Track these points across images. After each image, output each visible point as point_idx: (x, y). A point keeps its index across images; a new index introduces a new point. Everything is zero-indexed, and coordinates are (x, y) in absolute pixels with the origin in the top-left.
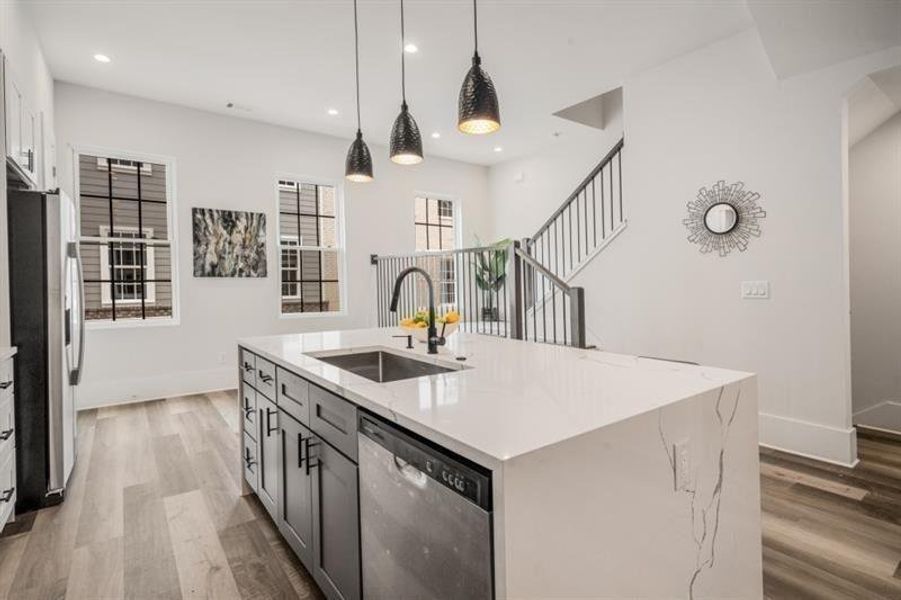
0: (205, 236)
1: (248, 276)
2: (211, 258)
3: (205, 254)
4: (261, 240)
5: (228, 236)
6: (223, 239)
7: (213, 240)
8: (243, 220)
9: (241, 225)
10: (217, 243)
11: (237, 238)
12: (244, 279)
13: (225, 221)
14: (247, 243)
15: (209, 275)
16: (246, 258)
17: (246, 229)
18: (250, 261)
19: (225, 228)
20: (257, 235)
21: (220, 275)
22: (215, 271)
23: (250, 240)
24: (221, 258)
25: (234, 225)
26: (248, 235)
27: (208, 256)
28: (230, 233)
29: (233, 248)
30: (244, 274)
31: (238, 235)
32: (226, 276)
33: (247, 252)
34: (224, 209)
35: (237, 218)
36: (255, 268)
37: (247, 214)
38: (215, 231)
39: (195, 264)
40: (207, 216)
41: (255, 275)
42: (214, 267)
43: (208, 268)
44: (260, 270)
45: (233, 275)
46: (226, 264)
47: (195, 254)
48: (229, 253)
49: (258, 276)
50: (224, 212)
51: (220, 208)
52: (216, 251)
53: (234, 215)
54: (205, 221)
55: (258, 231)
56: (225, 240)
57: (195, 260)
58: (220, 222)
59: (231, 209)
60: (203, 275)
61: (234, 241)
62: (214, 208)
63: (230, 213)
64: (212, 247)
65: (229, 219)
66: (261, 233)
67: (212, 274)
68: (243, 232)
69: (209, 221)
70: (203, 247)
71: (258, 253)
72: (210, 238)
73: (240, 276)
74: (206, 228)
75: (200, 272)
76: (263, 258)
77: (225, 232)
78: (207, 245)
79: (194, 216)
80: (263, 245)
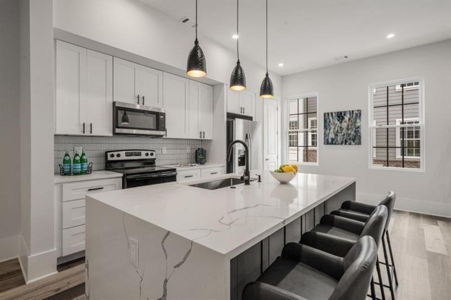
0: (329, 125)
1: (350, 144)
2: (332, 136)
3: (329, 134)
4: (358, 124)
5: (340, 124)
6: (337, 126)
7: (332, 127)
8: (348, 115)
9: (346, 118)
10: (335, 128)
11: (344, 125)
12: (347, 146)
13: (339, 117)
14: (350, 127)
15: (330, 144)
16: (349, 135)
17: (349, 119)
18: (351, 136)
19: (338, 120)
20: (355, 122)
21: (335, 144)
22: (333, 142)
23: (351, 125)
24: (336, 135)
25: (343, 118)
26: (350, 123)
27: (330, 135)
28: (341, 123)
29: (342, 130)
30: (347, 143)
31: (345, 123)
32: (338, 144)
33: (349, 132)
34: (338, 111)
35: (345, 115)
36: (354, 140)
37: (350, 112)
38: (333, 123)
39: (324, 139)
40: (330, 115)
41: (353, 143)
42: (332, 140)
43: (330, 141)
44: (356, 141)
45: (342, 144)
46: (339, 138)
47: (324, 134)
48: (340, 133)
49: (355, 144)
50: (338, 113)
51: (336, 111)
52: (334, 133)
53: (343, 113)
54: (329, 119)
55: (356, 120)
56: (338, 127)
57: (325, 137)
58: (336, 117)
59: (341, 111)
60: (328, 144)
61: (343, 127)
62: (333, 111)
63: (341, 113)
64: (332, 131)
65: (340, 116)
66: (358, 120)
67: (332, 143)
68: (347, 121)
69: (331, 118)
70: (328, 131)
71: (355, 132)
72: (331, 126)
73: (345, 144)
74: (330, 122)
75: (326, 143)
76: (359, 134)
77: (338, 122)
78: (330, 130)
79: (325, 116)
80: (359, 127)
